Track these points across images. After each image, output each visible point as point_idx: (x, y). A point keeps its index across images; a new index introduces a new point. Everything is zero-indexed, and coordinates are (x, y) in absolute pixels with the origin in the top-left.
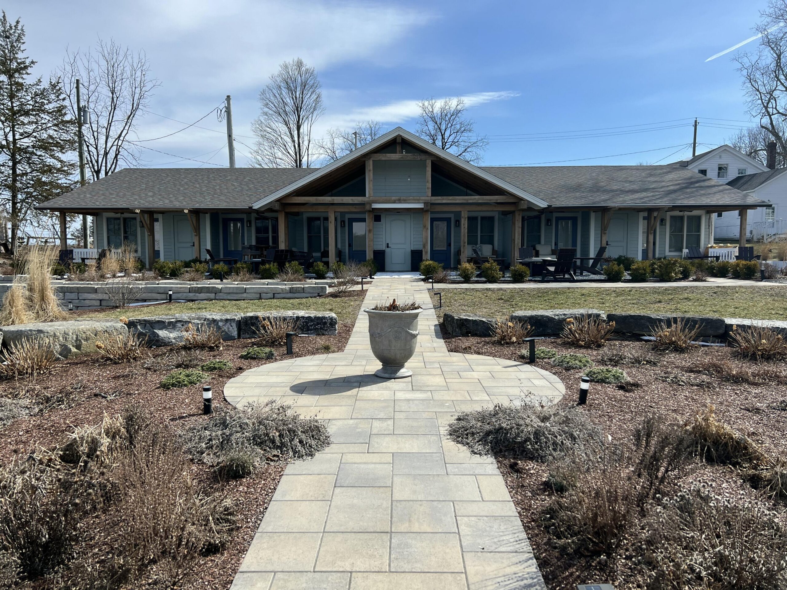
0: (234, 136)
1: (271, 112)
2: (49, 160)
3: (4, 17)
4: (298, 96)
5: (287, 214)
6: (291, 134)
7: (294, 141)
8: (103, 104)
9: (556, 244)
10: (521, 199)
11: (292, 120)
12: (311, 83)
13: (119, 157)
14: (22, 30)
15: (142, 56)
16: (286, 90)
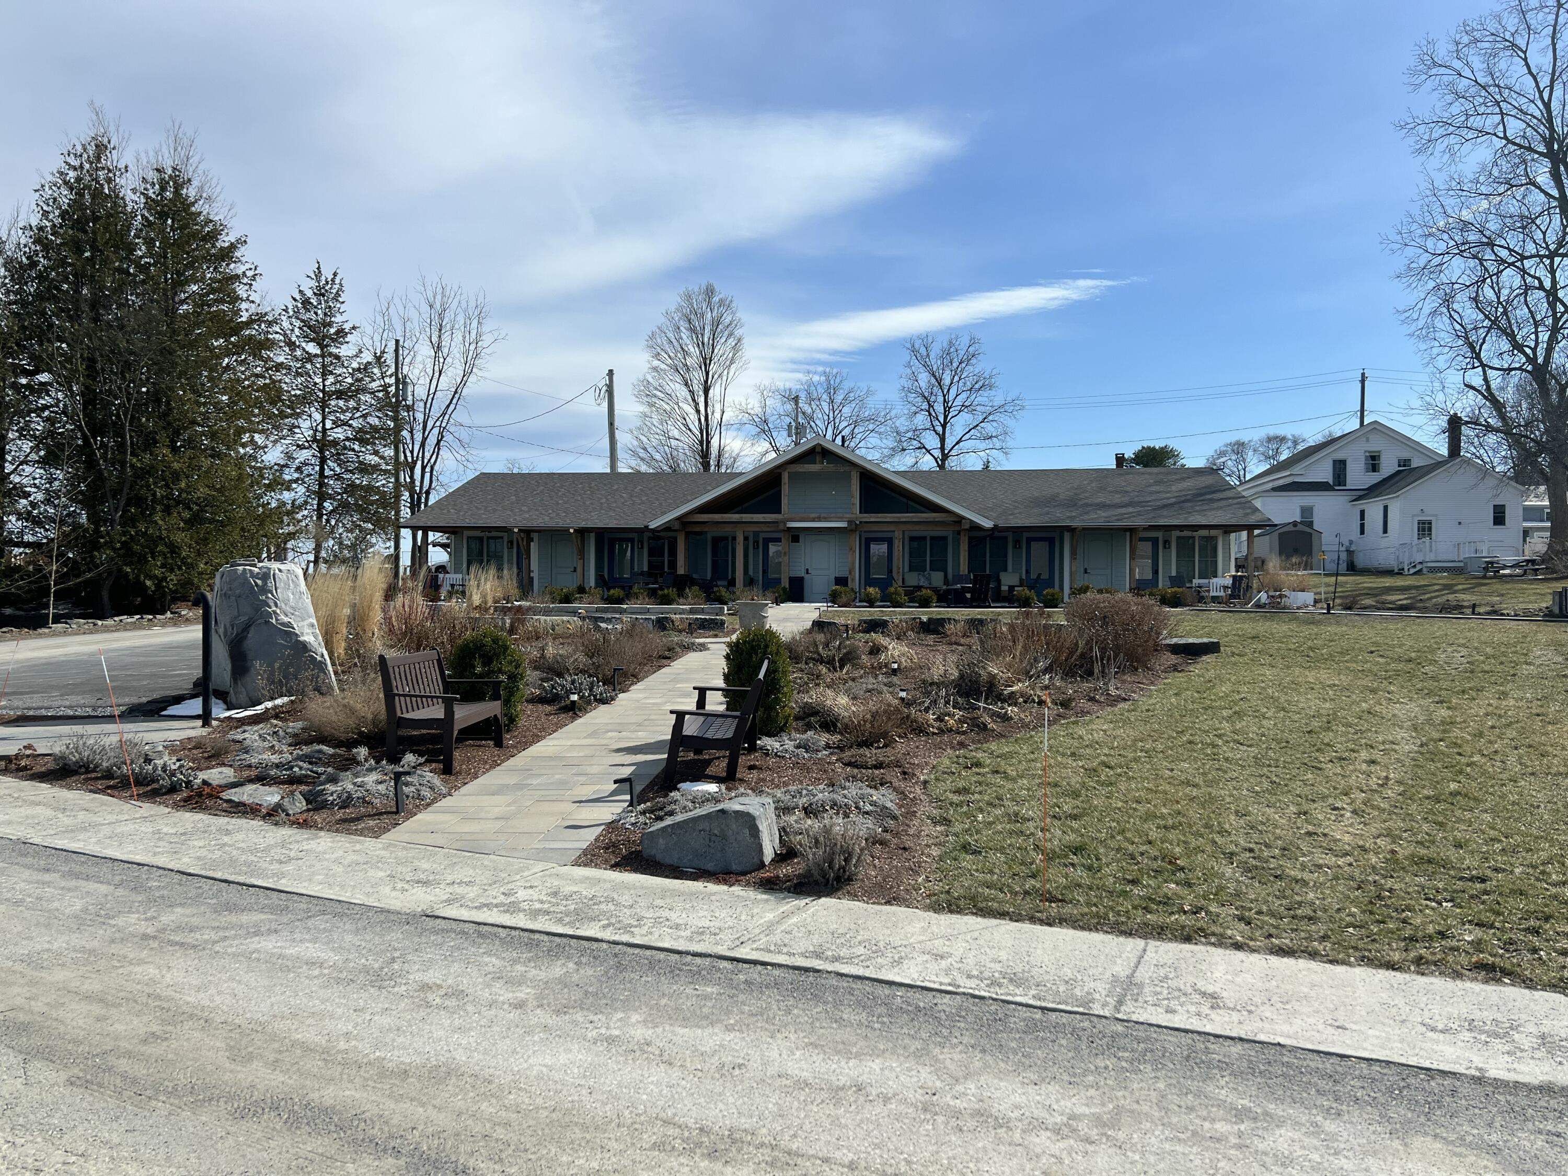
0: (616, 424)
1: (663, 366)
2: (369, 457)
3: (319, 268)
4: (706, 340)
5: (688, 534)
6: (694, 400)
7: (698, 411)
8: (421, 366)
9: (1027, 572)
10: (963, 518)
11: (697, 377)
12: (727, 321)
13: (442, 443)
14: (341, 284)
15: (480, 300)
16: (688, 333)
